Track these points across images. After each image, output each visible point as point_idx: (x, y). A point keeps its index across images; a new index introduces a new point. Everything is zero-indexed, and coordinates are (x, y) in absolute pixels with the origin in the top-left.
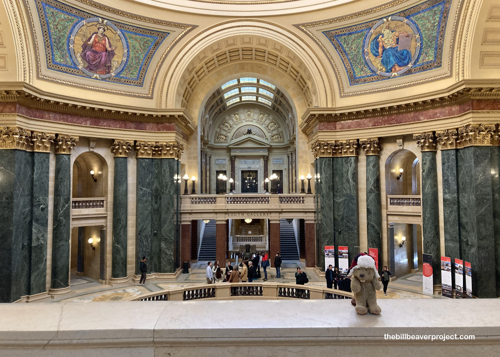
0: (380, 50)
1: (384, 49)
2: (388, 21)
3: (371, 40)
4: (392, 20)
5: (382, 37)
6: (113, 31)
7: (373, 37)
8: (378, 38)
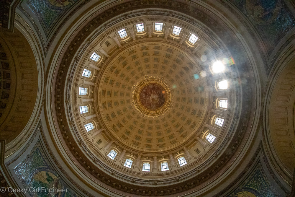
0: (267, 13)
1: (266, 11)
2: (250, 16)
3: (264, 22)
4: (248, 14)
5: (259, 15)
6: (241, 192)
7: (262, 21)
8: (261, 17)
